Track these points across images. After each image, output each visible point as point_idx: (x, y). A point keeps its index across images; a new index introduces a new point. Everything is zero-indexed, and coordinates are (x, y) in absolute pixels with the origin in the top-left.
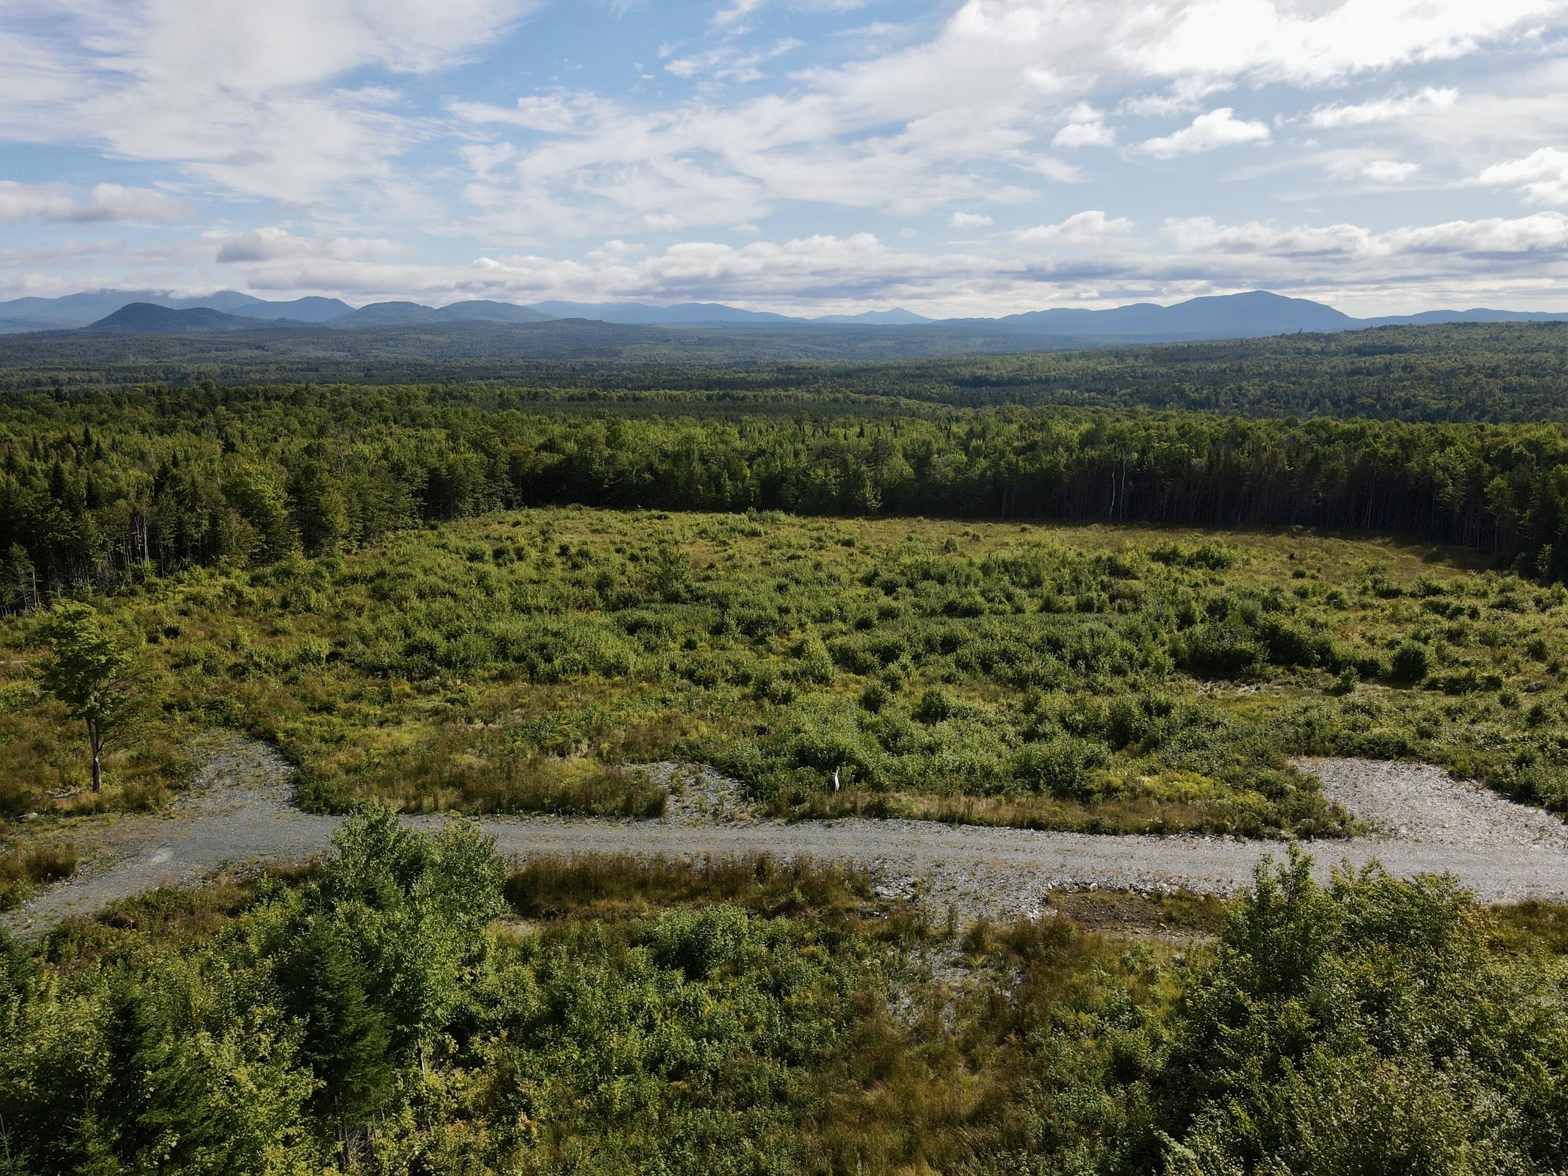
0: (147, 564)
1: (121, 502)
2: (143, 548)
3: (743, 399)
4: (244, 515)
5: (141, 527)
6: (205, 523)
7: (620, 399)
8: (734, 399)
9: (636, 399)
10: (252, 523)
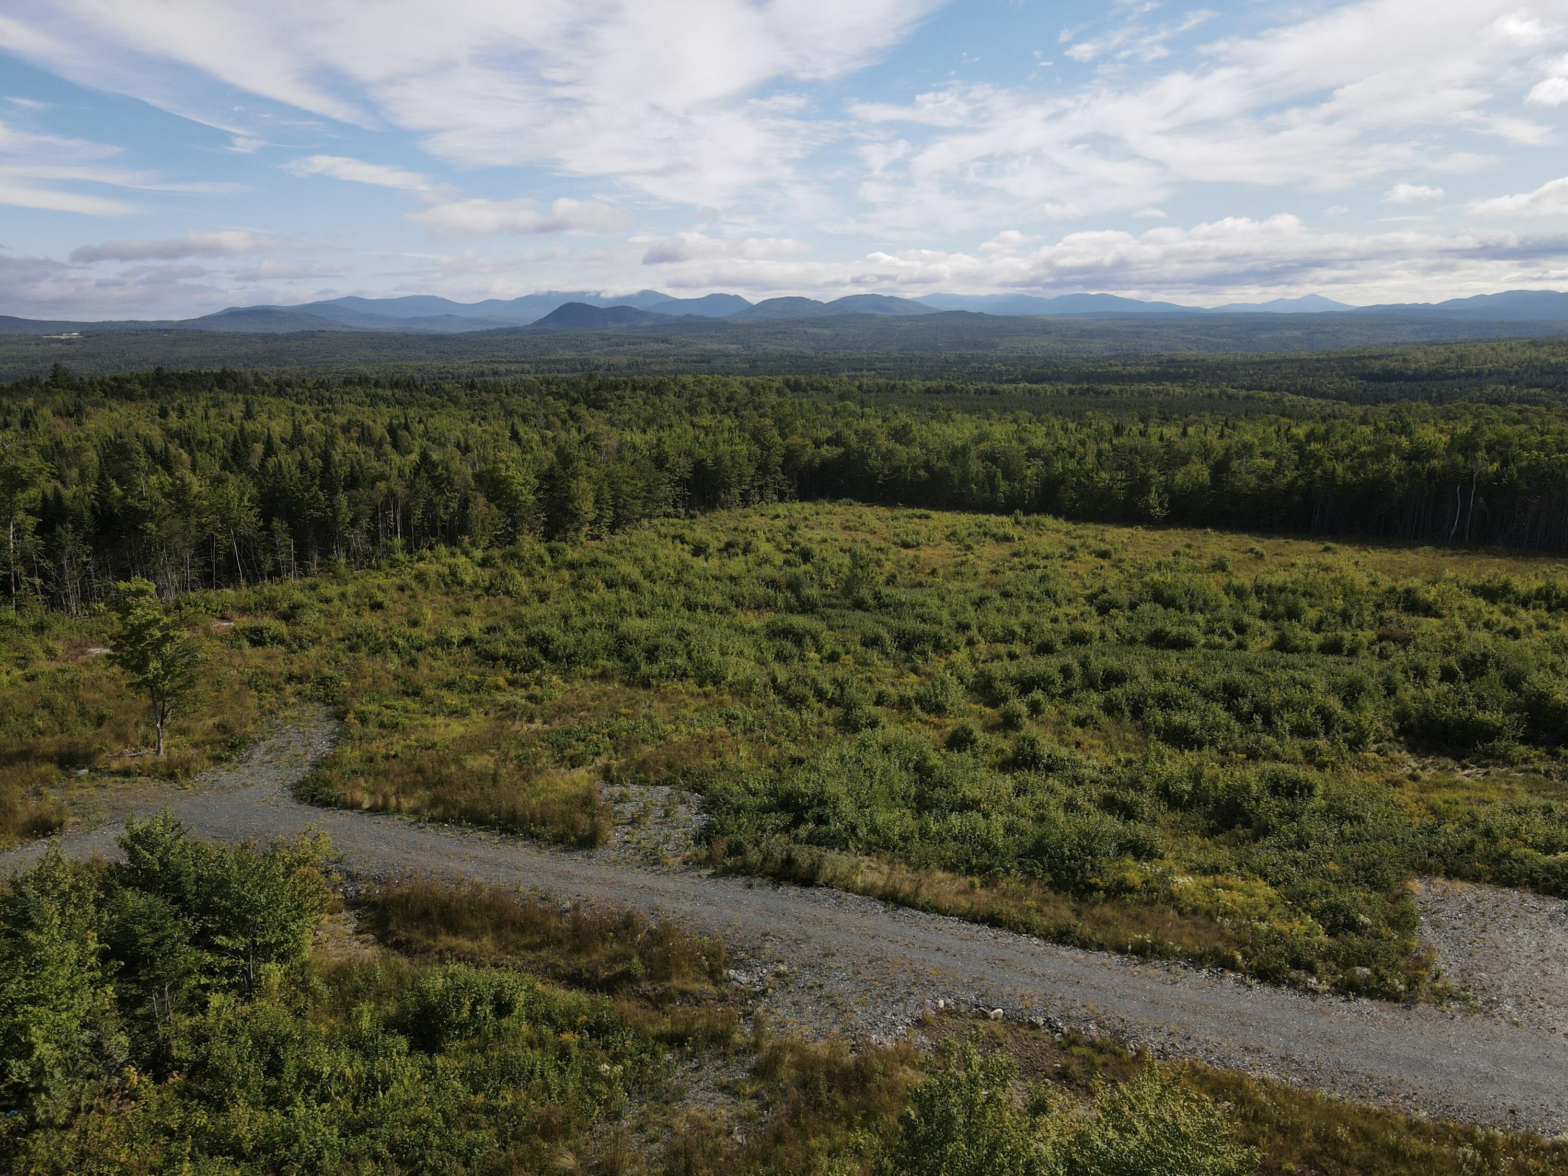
0: (398, 541)
1: (381, 485)
2: (396, 526)
3: (1108, 393)
4: (491, 500)
5: (395, 508)
6: (454, 505)
7: (977, 392)
8: (1098, 393)
9: (993, 392)
10: (499, 507)
